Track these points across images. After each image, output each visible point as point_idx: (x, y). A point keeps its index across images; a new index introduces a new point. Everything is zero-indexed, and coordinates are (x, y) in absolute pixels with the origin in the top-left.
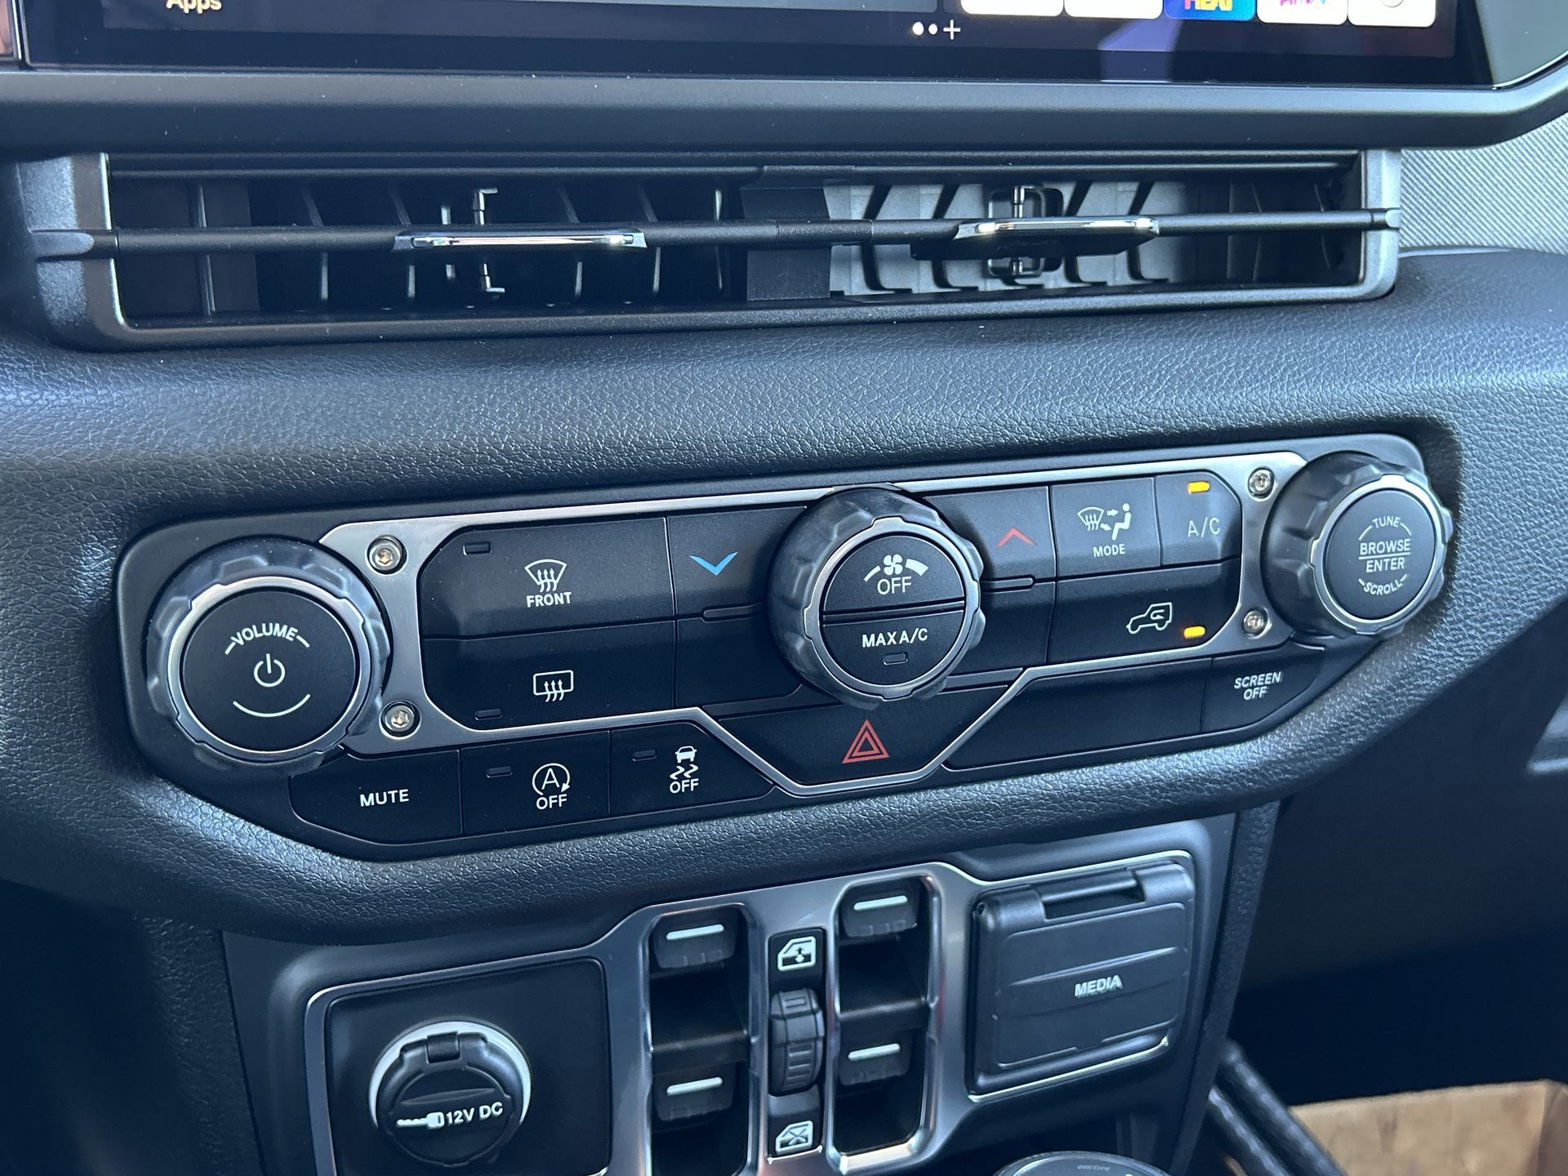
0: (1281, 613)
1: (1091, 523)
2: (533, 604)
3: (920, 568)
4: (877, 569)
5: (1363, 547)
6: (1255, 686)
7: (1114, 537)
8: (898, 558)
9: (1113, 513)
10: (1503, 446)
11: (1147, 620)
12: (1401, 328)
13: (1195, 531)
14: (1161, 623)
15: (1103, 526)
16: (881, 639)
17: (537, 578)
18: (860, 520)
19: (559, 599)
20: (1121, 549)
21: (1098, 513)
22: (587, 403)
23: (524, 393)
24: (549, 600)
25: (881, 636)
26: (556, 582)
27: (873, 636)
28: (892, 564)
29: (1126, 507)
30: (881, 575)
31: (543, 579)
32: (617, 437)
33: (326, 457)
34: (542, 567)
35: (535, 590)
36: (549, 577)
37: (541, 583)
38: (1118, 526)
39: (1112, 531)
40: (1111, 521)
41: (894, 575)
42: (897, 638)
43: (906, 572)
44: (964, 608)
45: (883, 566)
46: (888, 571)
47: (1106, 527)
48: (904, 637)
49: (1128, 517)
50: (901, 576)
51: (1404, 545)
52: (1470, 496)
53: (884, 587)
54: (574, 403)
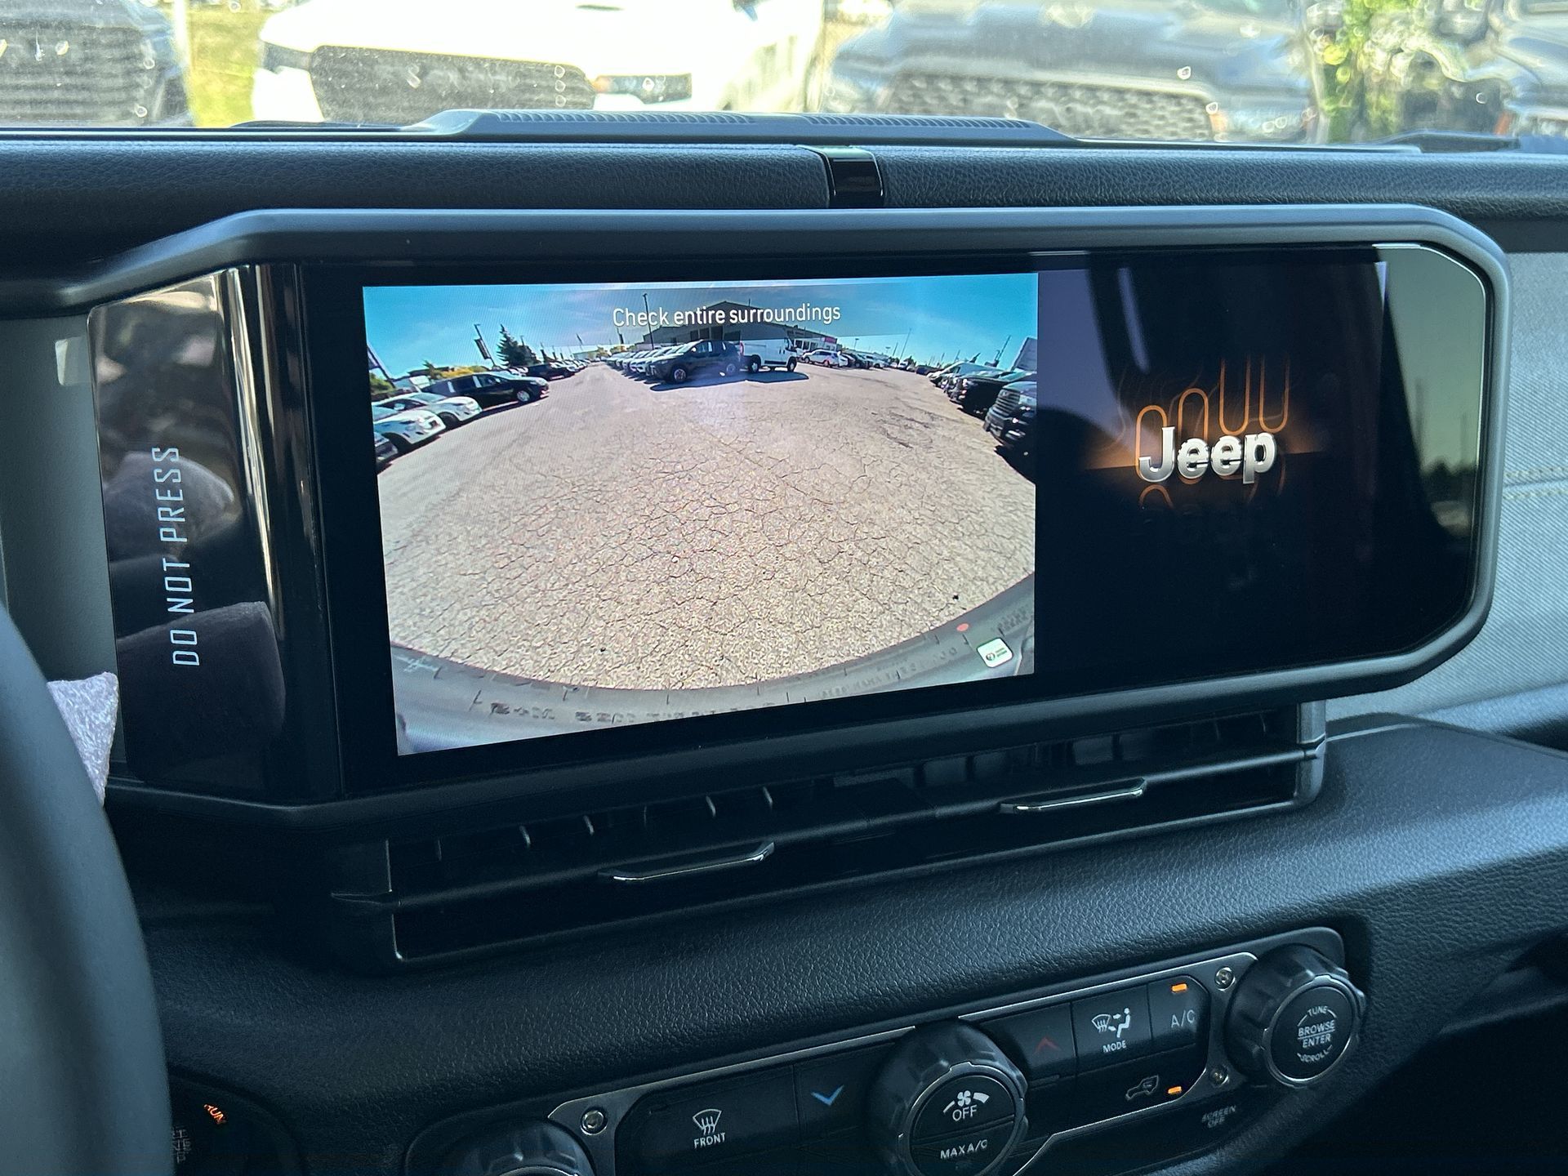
0: (1238, 1068)
1: (1102, 1027)
2: (699, 1145)
3: (982, 1098)
4: (953, 1103)
5: (1301, 1031)
6: (1216, 1118)
7: (1118, 1036)
8: (968, 1093)
9: (1117, 1016)
10: (1403, 927)
11: (1141, 1089)
12: (1327, 841)
13: (1177, 1023)
14: (1150, 1089)
15: (1110, 1028)
16: (954, 1152)
17: (701, 1123)
18: (942, 1067)
19: (717, 1139)
20: (1123, 1045)
21: (1106, 1019)
22: (738, 988)
23: (692, 986)
24: (710, 1140)
25: (954, 1150)
26: (714, 1126)
27: (948, 1151)
28: (964, 1098)
29: (1127, 1011)
30: (956, 1106)
31: (705, 1124)
32: (760, 1015)
33: (556, 1061)
34: (704, 1116)
35: (700, 1134)
36: (710, 1123)
37: (704, 1128)
38: (1121, 1026)
39: (1116, 1032)
40: (1116, 1023)
41: (965, 1106)
42: (966, 1150)
43: (974, 1102)
44: (1013, 1120)
45: (957, 1100)
46: (961, 1104)
47: (1113, 1029)
48: (971, 1148)
49: (1128, 1018)
50: (970, 1106)
51: (1331, 1025)
52: (1378, 966)
53: (957, 1115)
54: (728, 988)
